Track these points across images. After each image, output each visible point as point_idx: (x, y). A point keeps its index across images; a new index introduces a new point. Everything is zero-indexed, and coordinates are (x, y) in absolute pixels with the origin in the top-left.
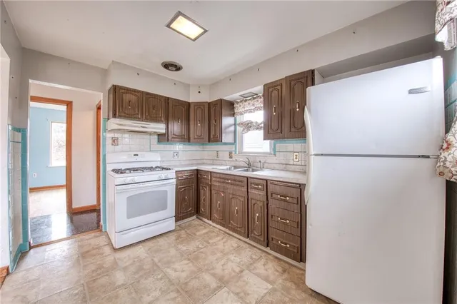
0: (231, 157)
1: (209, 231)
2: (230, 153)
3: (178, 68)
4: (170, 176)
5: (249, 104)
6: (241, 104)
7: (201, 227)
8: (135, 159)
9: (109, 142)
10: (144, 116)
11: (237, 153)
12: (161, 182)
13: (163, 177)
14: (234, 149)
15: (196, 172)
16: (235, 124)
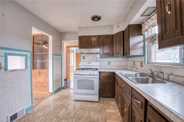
0: (142, 66)
1: (114, 113)
2: (141, 63)
3: (99, 18)
4: (95, 74)
5: (152, 19)
6: (146, 23)
7: (113, 108)
8: (88, 64)
9: (82, 58)
10: (90, 46)
11: (146, 62)
12: (91, 76)
13: (92, 74)
14: (143, 60)
15: (113, 73)
16: (144, 41)
